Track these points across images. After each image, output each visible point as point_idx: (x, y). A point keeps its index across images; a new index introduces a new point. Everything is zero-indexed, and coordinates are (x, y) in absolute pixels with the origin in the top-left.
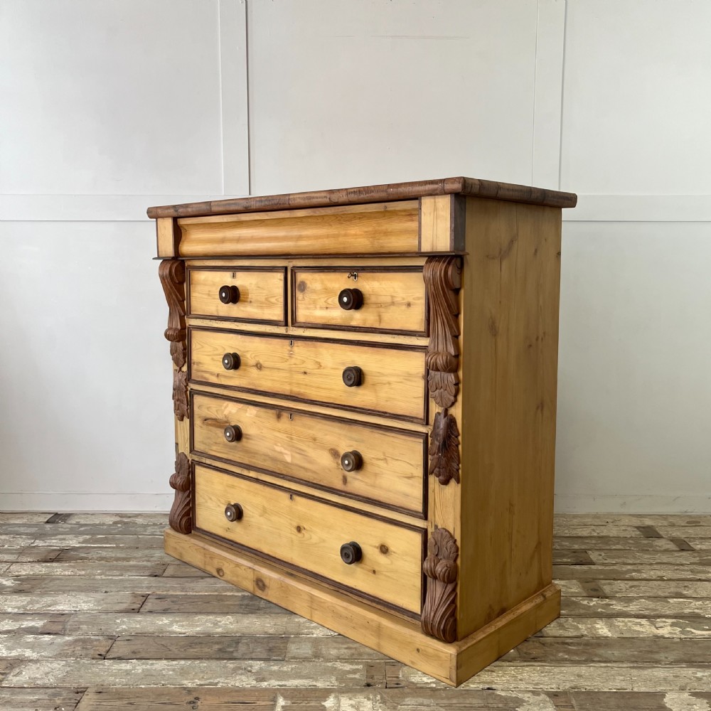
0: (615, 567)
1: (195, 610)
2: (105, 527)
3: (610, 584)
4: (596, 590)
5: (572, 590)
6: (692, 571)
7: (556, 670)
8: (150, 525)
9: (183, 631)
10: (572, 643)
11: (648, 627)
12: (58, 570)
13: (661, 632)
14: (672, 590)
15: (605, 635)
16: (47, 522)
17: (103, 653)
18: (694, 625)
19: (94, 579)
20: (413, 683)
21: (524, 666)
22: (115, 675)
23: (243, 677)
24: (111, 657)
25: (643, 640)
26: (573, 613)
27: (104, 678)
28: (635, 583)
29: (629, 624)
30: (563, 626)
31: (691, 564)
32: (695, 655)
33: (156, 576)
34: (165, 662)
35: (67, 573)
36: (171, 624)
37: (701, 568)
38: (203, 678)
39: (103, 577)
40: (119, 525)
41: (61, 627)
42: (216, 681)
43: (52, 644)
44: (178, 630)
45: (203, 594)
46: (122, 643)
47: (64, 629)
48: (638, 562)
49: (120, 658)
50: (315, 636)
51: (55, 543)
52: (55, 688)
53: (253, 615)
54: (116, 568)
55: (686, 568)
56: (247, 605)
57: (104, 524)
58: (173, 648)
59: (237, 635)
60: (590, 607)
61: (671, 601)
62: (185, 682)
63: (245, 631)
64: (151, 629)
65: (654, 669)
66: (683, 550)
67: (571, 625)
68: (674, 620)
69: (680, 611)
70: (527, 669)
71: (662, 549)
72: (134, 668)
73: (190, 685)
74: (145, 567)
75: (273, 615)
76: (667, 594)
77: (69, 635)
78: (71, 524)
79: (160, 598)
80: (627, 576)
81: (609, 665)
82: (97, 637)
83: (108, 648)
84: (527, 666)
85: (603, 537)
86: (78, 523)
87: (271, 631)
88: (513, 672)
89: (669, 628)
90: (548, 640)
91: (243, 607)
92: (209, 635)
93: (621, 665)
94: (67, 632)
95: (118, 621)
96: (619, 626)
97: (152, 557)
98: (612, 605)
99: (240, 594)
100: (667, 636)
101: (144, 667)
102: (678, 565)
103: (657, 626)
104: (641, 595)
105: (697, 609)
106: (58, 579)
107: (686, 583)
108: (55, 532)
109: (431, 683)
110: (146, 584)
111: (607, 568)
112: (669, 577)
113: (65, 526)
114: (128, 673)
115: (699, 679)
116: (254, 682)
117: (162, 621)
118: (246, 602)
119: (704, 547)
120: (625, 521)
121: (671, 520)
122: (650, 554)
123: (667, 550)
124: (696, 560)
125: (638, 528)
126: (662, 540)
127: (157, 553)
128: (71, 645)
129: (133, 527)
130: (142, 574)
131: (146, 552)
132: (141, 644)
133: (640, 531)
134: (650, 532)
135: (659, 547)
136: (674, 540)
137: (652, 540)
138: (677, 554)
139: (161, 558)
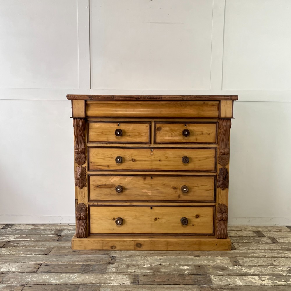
0: (245, 251)
1: (61, 272)
2: (27, 231)
3: (242, 259)
4: (236, 262)
5: (226, 262)
6: (278, 253)
8: (46, 230)
9: (55, 282)
10: (224, 288)
11: (258, 280)
12: (4, 252)
13: (263, 283)
14: (269, 262)
15: (239, 284)
16: (2, 229)
18: (278, 279)
19: (19, 256)
25: (256, 286)
26: (226, 273)
28: (253, 259)
29: (250, 279)
30: (221, 280)
31: (277, 249)
33: (46, 254)
35: (7, 253)
36: (49, 279)
37: (281, 251)
39: (23, 255)
40: (33, 230)
41: (2, 279)
44: (52, 281)
45: (66, 263)
46: (27, 288)
47: (3, 280)
48: (255, 248)
50: (112, 284)
51: (4, 238)
53: (86, 274)
54: (29, 251)
55: (275, 251)
56: (84, 269)
57: (27, 229)
59: (78, 284)
60: (233, 270)
61: (268, 267)
63: (82, 282)
64: (41, 281)
66: (274, 243)
67: (225, 279)
68: (269, 277)
69: (272, 272)
74: (42, 250)
75: (95, 274)
76: (267, 264)
77: (5, 283)
78: (12, 229)
79: (47, 265)
80: (250, 255)
82: (16, 285)
85: (240, 236)
86: (15, 229)
87: (94, 282)
89: (267, 280)
90: (214, 286)
91: (83, 270)
92: (66, 284)
94: (4, 282)
95: (27, 277)
96: (245, 280)
97: (45, 245)
98: (243, 269)
99: (82, 263)
100: (266, 285)
102: (271, 250)
103: (262, 280)
104: (255, 264)
105: (280, 271)
106: (3, 256)
107: (275, 259)
108: (5, 233)
110: (41, 258)
111: (241, 251)
112: (268, 256)
113: (10, 230)
117: (46, 277)
118: (84, 267)
119: (283, 241)
120: (250, 229)
121: (269, 228)
122: (260, 245)
123: (267, 243)
124: (280, 247)
125: (255, 232)
126: (265, 238)
127: (48, 243)
128: (5, 289)
129: (39, 231)
130: (40, 254)
131: (43, 243)
132: (36, 288)
133: (256, 234)
134: (260, 234)
135: (264, 241)
136: (270, 238)
137: (261, 238)
138: (271, 245)
139: (50, 246)
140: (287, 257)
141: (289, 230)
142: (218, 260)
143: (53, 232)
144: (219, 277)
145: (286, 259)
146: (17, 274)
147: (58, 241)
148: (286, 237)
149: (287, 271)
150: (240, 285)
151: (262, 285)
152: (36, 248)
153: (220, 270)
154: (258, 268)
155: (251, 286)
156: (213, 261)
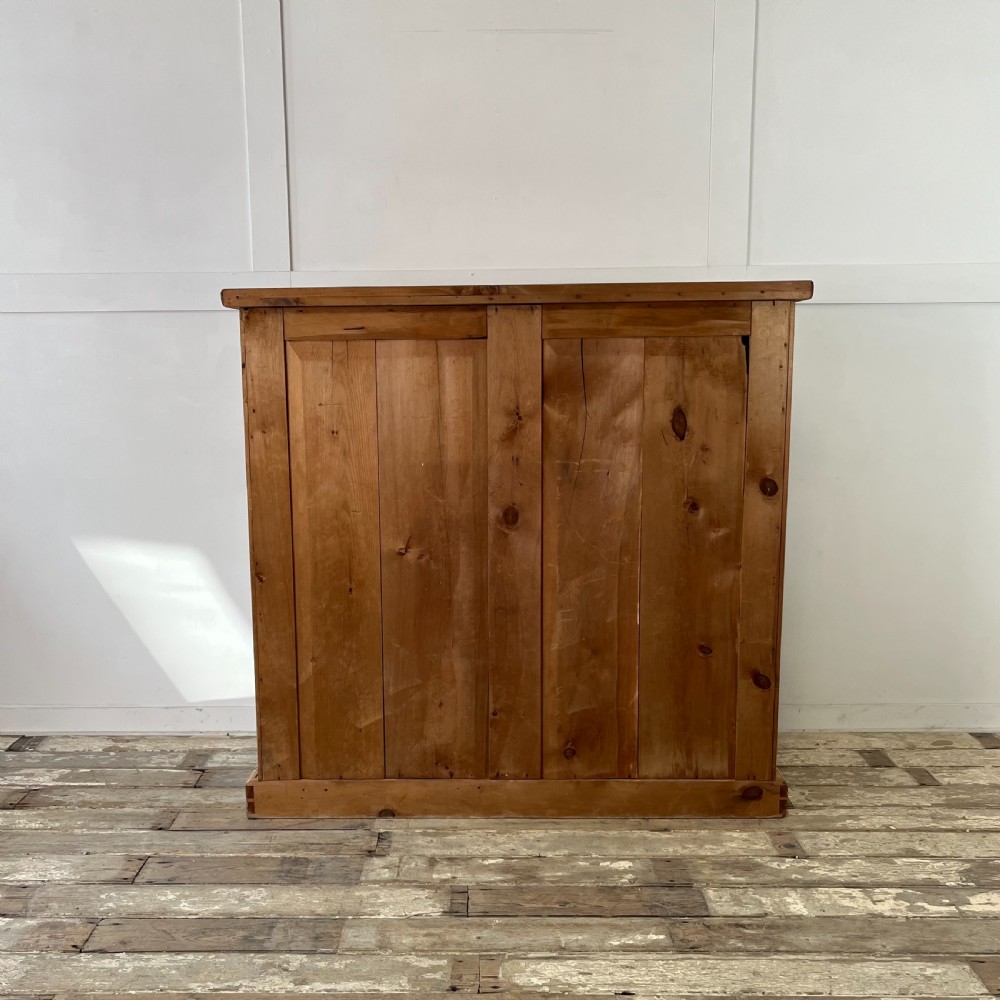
0: (822, 812)
1: (214, 880)
2: (91, 757)
3: (812, 837)
4: (792, 847)
5: (757, 847)
6: (933, 817)
7: (724, 965)
8: (155, 753)
9: (194, 910)
10: (750, 925)
11: (861, 901)
12: (21, 821)
13: (879, 908)
14: (902, 845)
15: (799, 913)
16: (10, 750)
17: (79, 944)
18: (930, 897)
19: (72, 834)
20: (517, 986)
21: (677, 960)
22: (94, 977)
23: (276, 979)
24: (90, 949)
25: (853, 919)
26: (755, 880)
27: (78, 980)
28: (850, 835)
29: (836, 896)
30: (739, 900)
31: (933, 805)
32: (926, 943)
33: (160, 829)
34: (165, 957)
35: (33, 825)
36: (177, 901)
37: (946, 812)
38: (219, 979)
39: (85, 831)
40: (112, 754)
41: (21, 906)
42: (237, 984)
43: (6, 930)
44: (187, 909)
45: (227, 855)
46: (107, 928)
47: (26, 908)
48: (857, 803)
49: (102, 951)
50: (382, 917)
51: (19, 780)
52: (9, 995)
53: (296, 887)
54: (104, 818)
56: (289, 872)
57: (90, 752)
58: (179, 936)
59: (272, 916)
60: (780, 871)
61: (899, 861)
62: (193, 986)
63: (285, 910)
64: (149, 908)
65: (864, 964)
66: (923, 784)
67: (752, 899)
68: (901, 891)
69: (911, 877)
70: (682, 963)
71: (893, 784)
72: (122, 966)
73: (199, 991)
74: (145, 816)
75: (323, 886)
76: (893, 851)
77: (33, 917)
78: (43, 752)
79: (165, 862)
80: (839, 825)
81: (800, 957)
82: (71, 921)
83: (86, 937)
84: (682, 959)
85: (807, 767)
86: (53, 751)
87: (320, 910)
88: (661, 969)
89: (892, 901)
90: (716, 921)
91: (283, 874)
92: (231, 917)
93: (817, 958)
94: (31, 912)
95: (103, 896)
96: (819, 900)
97: (155, 801)
98: (814, 868)
99: (279, 855)
100: (887, 914)
101: (136, 964)
102: (913, 807)
103: (875, 899)
104: (856, 853)
105: (936, 873)
106: (20, 835)
107: (923, 835)
108: (19, 765)
109: (544, 985)
110: (146, 841)
111: (811, 813)
112: (900, 825)
113: (34, 754)
114: (112, 973)
115: (929, 978)
116: (291, 986)
117: (166, 896)
118: (286, 867)
119: (954, 781)
120: (844, 742)
121: (910, 740)
122: (875, 792)
123: (900, 787)
124: (941, 800)
125: (861, 752)
126: (894, 770)
127: (165, 796)
128: (33, 933)
129: (131, 756)
130: (141, 826)
131: (149, 793)
132: (134, 930)
133: (864, 757)
134: (878, 760)
135: (890, 781)
136: (911, 770)
137: (881, 771)
138: (913, 791)
139: (170, 802)
140: (964, 831)
141: (977, 744)
142: (733, 840)
143: (180, 759)
144: (732, 891)
145: (961, 835)
146: (71, 889)
147: (195, 787)
148: (966, 767)
149: (960, 872)
150: (800, 917)
151: (874, 915)
152: (127, 810)
153: (736, 871)
154: (864, 863)
155: (839, 917)
156: (713, 844)
